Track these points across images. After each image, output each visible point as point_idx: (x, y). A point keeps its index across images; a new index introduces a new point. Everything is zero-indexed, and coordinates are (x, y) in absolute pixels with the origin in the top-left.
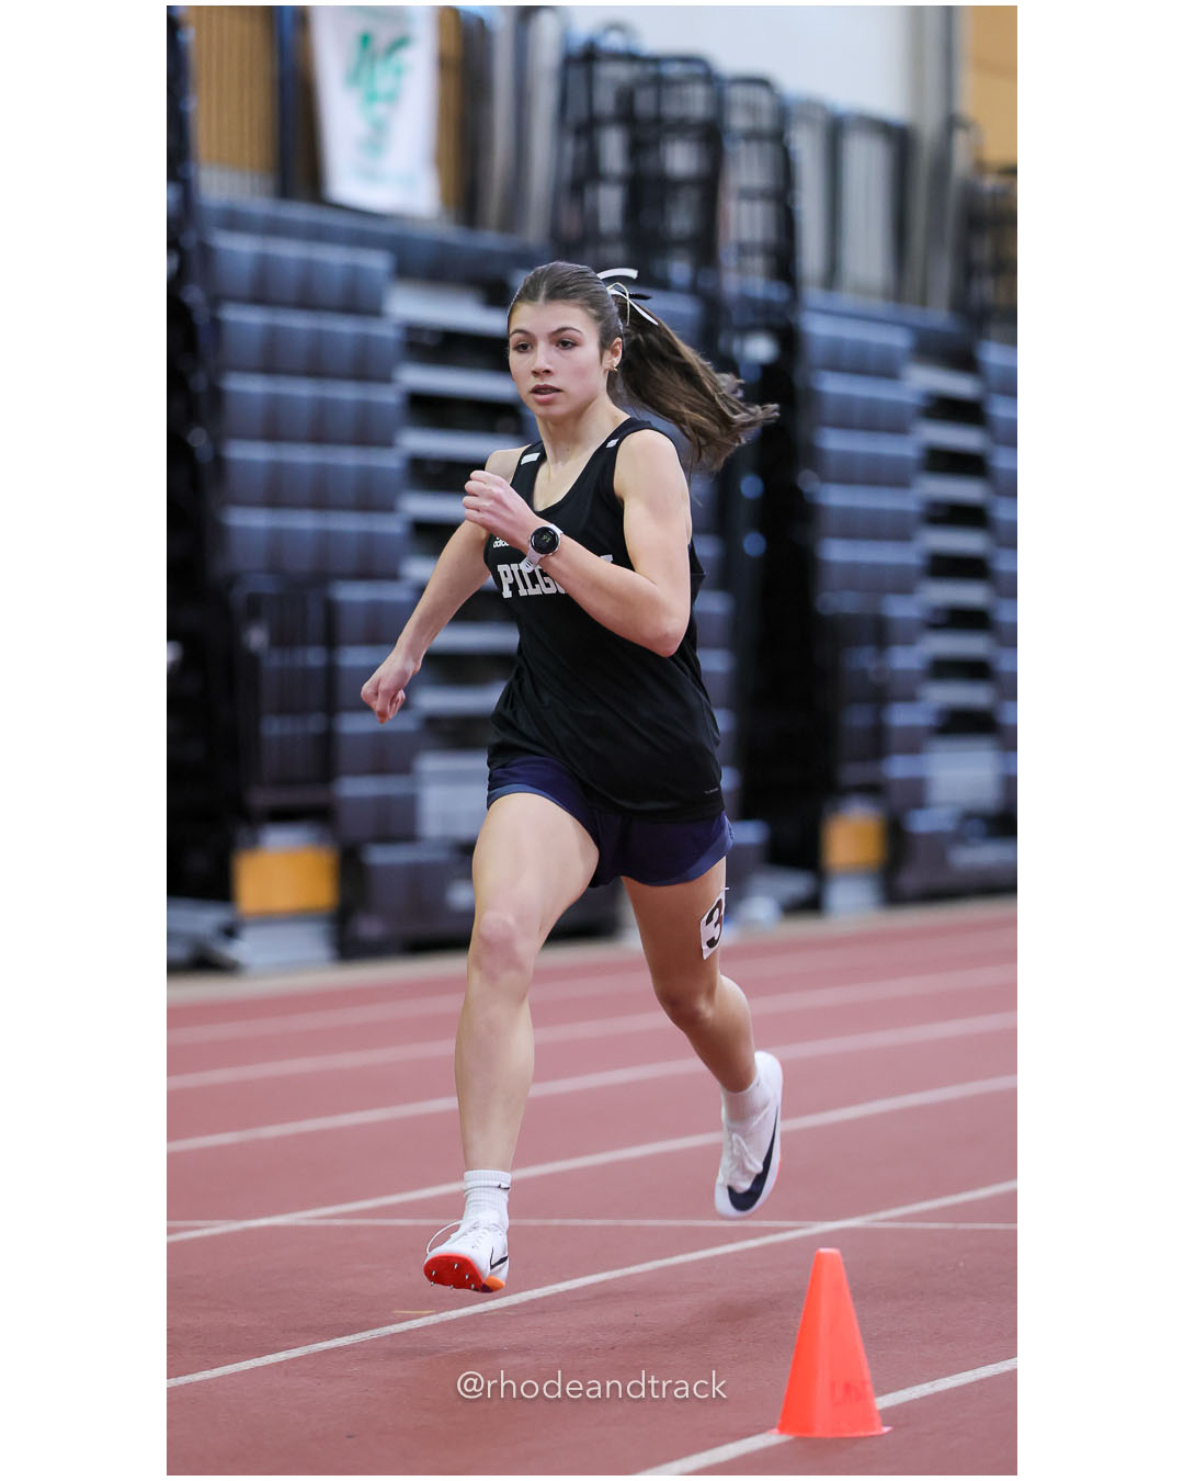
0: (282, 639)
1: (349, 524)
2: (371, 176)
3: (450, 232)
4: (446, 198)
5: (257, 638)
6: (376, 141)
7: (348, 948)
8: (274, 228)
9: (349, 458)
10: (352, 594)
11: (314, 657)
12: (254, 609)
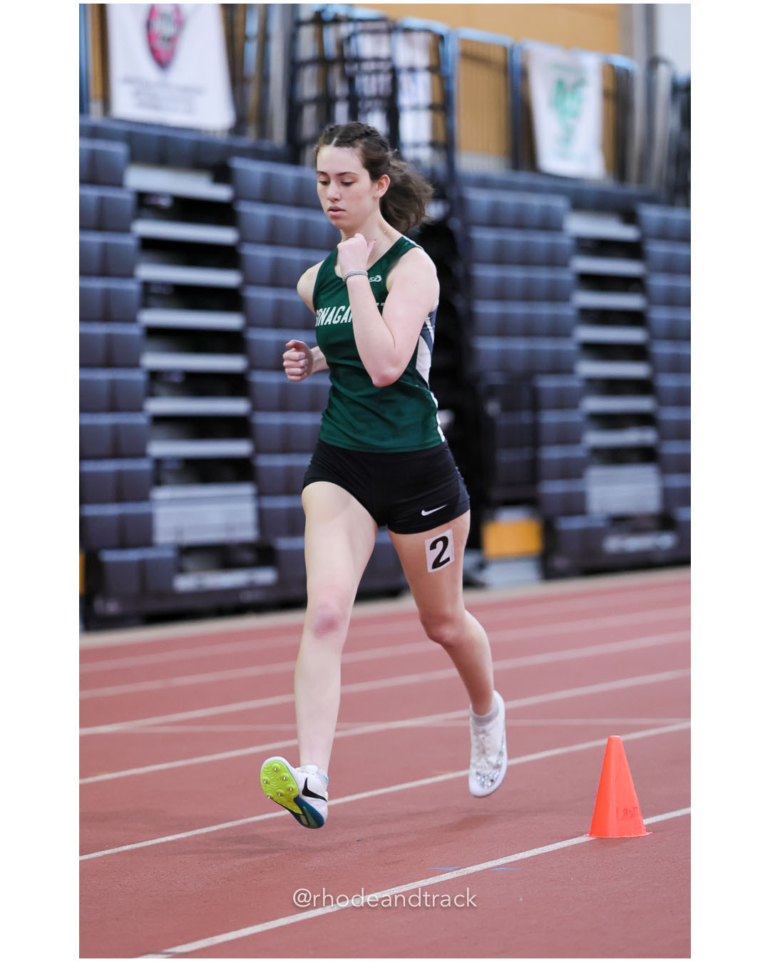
0: (508, 407)
1: (546, 346)
2: (564, 156)
3: (609, 184)
4: (607, 167)
5: (493, 408)
6: (567, 137)
7: (549, 572)
8: (508, 186)
9: (544, 310)
10: (548, 383)
11: (525, 418)
12: (492, 392)
